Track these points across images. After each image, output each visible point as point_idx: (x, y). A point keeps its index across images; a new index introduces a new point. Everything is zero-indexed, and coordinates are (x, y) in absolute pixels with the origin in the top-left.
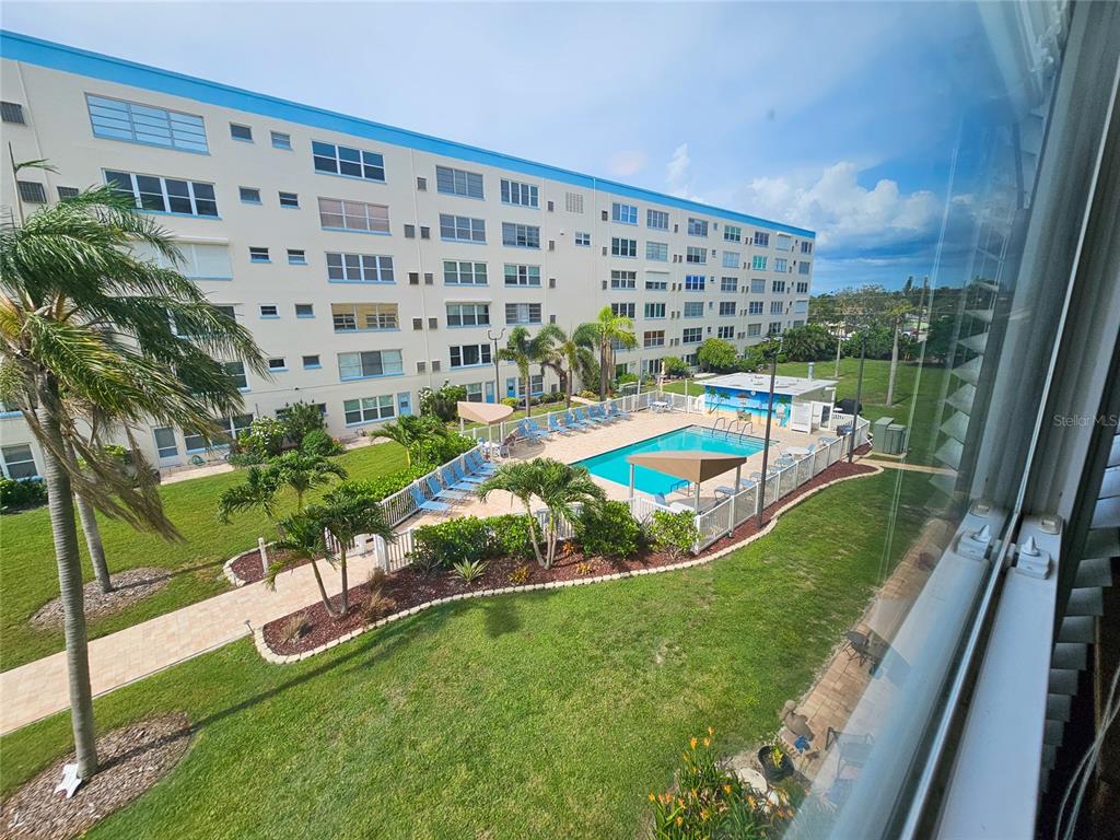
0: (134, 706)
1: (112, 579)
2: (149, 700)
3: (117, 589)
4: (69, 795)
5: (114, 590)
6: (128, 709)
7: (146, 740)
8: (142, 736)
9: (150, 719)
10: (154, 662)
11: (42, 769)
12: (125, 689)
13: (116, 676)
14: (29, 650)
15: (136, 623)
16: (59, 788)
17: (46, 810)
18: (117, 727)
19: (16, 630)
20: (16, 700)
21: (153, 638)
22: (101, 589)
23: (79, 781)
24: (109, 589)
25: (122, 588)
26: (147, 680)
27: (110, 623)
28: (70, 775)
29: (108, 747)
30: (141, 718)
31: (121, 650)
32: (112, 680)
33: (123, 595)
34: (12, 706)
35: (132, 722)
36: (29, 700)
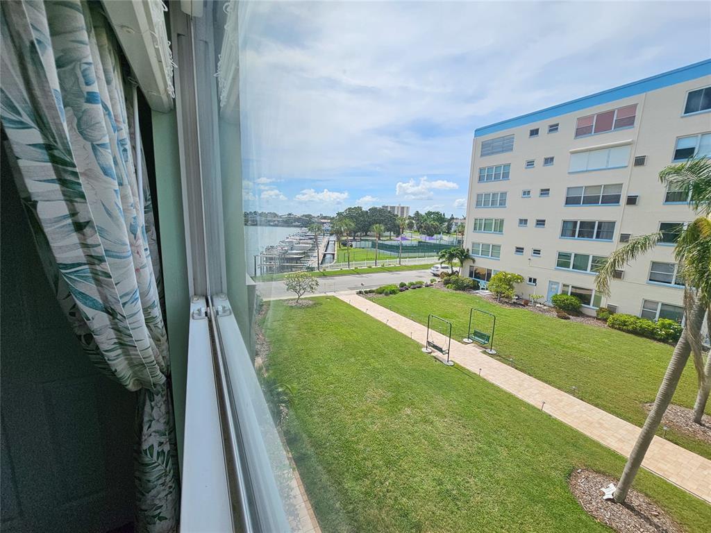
0: (663, 496)
1: (704, 417)
2: (675, 503)
3: (704, 425)
4: (605, 497)
5: (701, 424)
6: (659, 494)
7: (656, 520)
8: (656, 516)
9: (667, 512)
10: (695, 488)
11: (604, 474)
12: (665, 482)
13: (667, 471)
14: (635, 418)
15: (701, 454)
16: (603, 489)
17: (593, 491)
18: (647, 495)
19: (636, 404)
20: (615, 434)
21: (706, 473)
22: (693, 417)
23: (612, 497)
24: (698, 421)
25: (708, 427)
26: (682, 492)
27: (685, 441)
28: (611, 490)
29: (636, 499)
30: (663, 506)
31: (680, 460)
32: (662, 470)
33: (704, 432)
34: (613, 435)
35: (656, 502)
36: (620, 440)
